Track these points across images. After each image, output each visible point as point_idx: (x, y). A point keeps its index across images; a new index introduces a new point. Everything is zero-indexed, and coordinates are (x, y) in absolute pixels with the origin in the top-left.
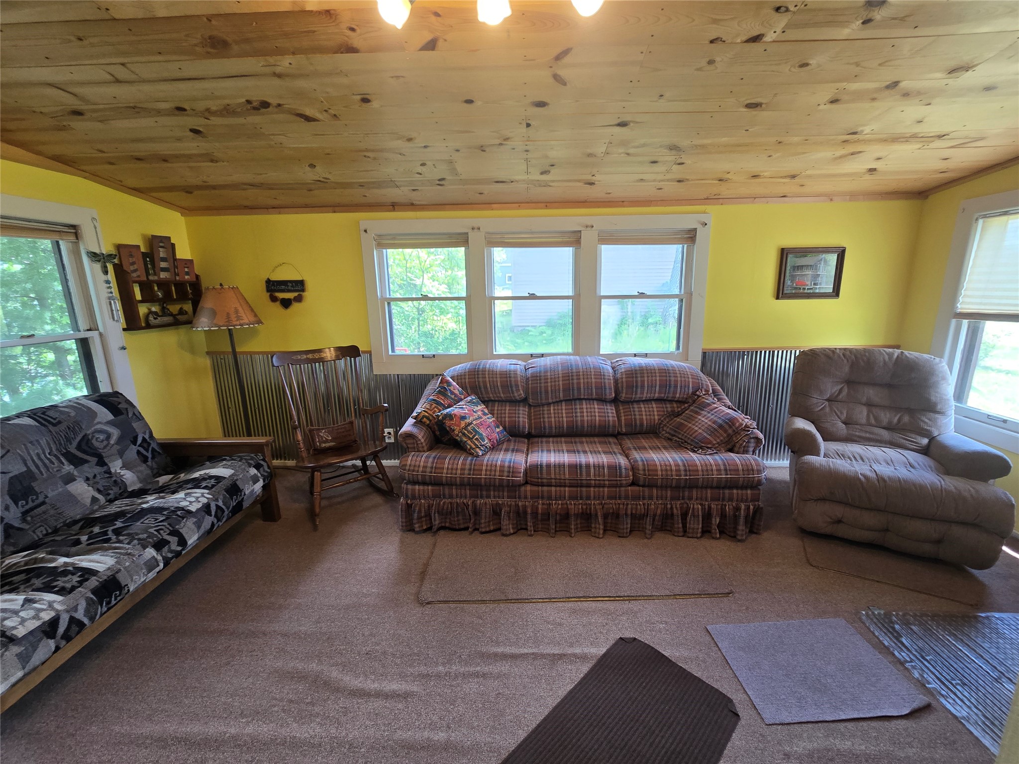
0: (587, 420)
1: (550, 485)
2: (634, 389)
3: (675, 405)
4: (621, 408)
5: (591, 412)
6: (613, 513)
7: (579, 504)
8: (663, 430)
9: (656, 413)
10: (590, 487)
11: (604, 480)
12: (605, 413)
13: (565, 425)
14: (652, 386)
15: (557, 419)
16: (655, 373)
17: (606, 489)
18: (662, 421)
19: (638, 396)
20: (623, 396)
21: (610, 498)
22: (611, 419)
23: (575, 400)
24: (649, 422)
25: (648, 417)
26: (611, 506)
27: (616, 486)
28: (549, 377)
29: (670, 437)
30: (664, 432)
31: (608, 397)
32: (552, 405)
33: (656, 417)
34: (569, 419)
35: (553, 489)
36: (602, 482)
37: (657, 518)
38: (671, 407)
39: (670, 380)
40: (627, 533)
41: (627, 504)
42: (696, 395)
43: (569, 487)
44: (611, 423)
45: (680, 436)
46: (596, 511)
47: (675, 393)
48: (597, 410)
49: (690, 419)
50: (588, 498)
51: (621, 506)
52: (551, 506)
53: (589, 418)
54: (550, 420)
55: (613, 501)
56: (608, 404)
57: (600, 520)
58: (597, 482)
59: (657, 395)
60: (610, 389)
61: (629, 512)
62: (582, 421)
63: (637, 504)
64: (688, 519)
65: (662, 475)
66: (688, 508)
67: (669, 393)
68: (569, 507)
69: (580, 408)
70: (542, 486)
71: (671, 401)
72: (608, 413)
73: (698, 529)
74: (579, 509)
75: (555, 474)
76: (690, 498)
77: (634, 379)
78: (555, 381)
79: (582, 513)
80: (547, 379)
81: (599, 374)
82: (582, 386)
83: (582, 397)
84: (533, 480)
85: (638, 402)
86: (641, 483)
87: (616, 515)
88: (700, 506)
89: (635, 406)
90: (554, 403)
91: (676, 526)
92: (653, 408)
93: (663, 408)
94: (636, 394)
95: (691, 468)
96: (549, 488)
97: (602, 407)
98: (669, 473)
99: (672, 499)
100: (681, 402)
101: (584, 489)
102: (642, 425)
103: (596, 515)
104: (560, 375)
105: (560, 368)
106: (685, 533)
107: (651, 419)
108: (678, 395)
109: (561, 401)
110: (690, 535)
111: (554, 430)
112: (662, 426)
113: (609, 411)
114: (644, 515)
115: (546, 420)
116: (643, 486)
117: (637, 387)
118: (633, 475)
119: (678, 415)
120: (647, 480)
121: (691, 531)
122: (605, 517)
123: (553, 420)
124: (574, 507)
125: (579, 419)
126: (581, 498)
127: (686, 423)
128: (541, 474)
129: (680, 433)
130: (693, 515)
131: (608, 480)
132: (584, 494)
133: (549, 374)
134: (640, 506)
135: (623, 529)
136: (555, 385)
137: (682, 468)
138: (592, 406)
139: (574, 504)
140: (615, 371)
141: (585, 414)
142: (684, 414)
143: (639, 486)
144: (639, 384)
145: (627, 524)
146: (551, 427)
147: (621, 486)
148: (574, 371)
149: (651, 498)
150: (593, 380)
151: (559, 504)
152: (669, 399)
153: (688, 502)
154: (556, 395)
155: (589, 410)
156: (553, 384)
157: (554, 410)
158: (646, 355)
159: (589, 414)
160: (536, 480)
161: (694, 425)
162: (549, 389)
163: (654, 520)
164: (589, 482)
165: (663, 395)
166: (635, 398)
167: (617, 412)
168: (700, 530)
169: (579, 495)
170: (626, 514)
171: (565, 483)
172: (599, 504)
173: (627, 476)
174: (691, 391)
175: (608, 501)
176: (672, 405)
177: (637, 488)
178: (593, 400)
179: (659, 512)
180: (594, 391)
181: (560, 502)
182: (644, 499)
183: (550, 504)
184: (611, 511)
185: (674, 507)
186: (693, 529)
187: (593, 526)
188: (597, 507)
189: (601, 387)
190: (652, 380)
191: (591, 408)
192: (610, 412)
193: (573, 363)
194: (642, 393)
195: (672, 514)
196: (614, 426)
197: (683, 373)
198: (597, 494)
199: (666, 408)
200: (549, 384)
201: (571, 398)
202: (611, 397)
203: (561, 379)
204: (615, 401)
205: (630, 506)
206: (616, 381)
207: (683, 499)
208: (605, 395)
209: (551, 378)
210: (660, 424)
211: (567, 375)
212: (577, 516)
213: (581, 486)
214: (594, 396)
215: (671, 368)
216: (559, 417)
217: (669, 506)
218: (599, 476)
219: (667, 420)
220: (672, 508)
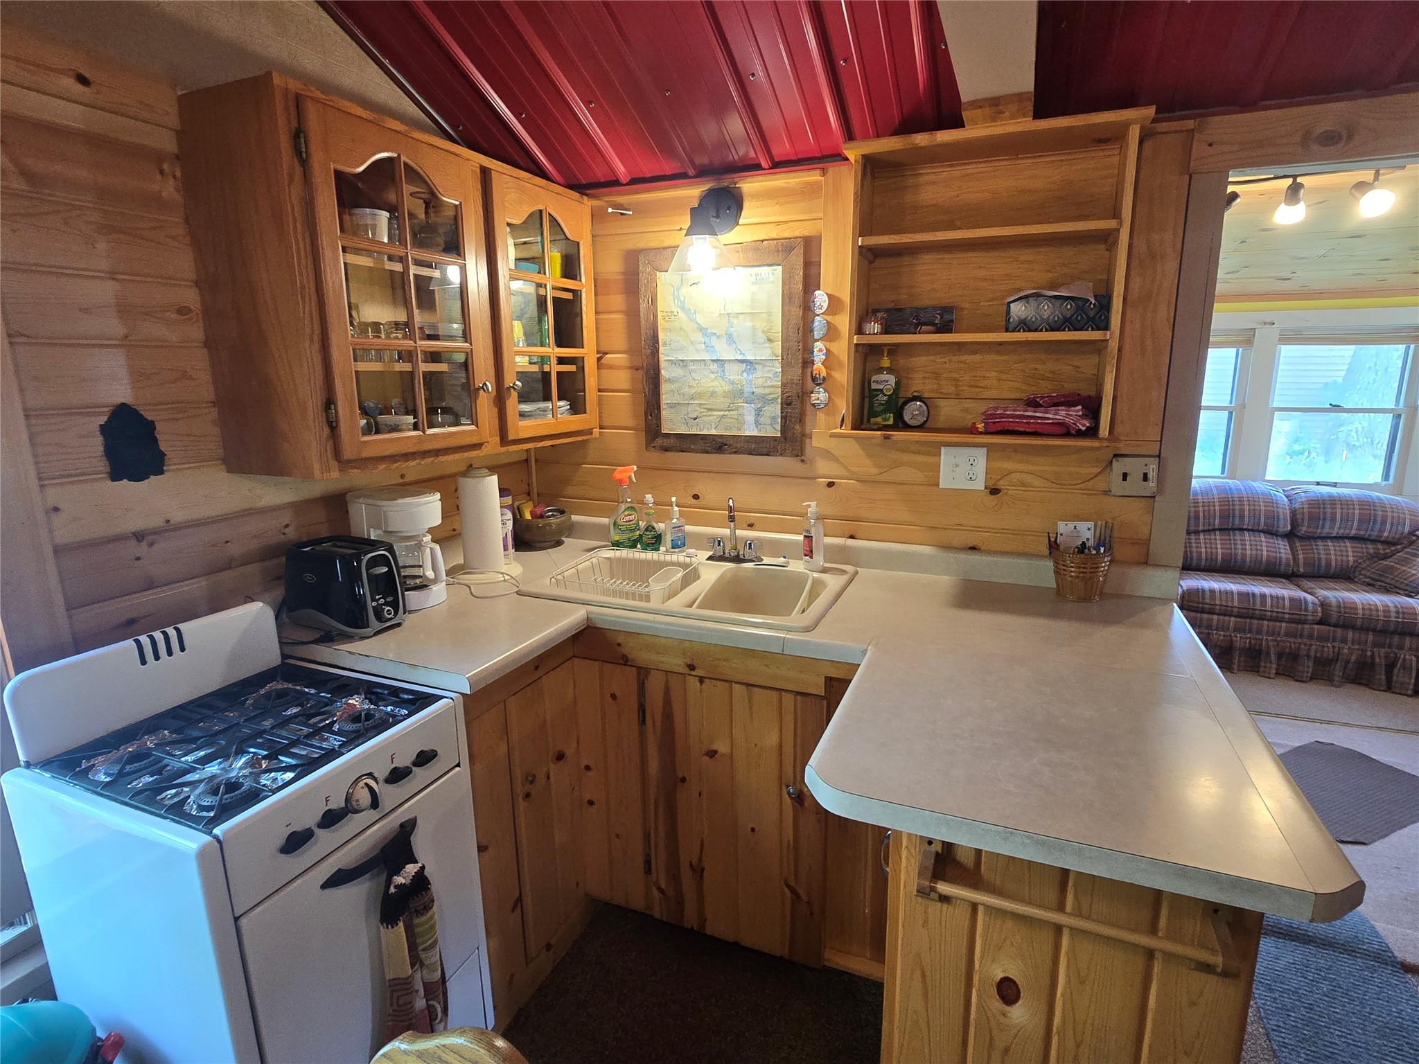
0: (1251, 555)
1: (1211, 612)
2: (1321, 522)
3: (1380, 547)
4: (1298, 544)
5: (1256, 545)
6: (1289, 653)
7: (1247, 638)
8: (1361, 575)
9: (1350, 554)
10: (1263, 619)
11: (1284, 613)
12: (1275, 548)
13: (1219, 557)
14: (1347, 519)
15: (1209, 550)
16: (1354, 505)
17: (1284, 625)
18: (1360, 564)
19: (1326, 530)
20: (1303, 529)
21: (1286, 635)
22: (1283, 555)
23: (1233, 529)
24: (1340, 563)
25: (1339, 558)
26: (1288, 644)
27: (1299, 622)
28: (1200, 501)
29: (1372, 582)
30: (1361, 577)
31: (1281, 530)
32: (1201, 534)
33: (1351, 559)
34: (1225, 551)
35: (1215, 617)
36: (1280, 615)
37: (1350, 666)
38: (1374, 549)
39: (1375, 516)
40: (1307, 677)
41: (1311, 645)
42: (1414, 536)
43: (1236, 617)
44: (1284, 560)
45: (1387, 581)
46: (1269, 648)
47: (1382, 531)
48: (1264, 544)
49: (1405, 562)
50: (1259, 632)
51: (1303, 646)
52: (1211, 636)
53: (1254, 552)
54: (1199, 550)
55: (1292, 640)
56: (1280, 539)
57: (1273, 657)
58: (1274, 614)
59: (1353, 532)
60: (1285, 520)
61: (1312, 654)
62: (1244, 555)
63: (1323, 647)
64: (1396, 671)
65: (1364, 615)
66: (1396, 659)
67: (1372, 530)
68: (1234, 639)
69: (1241, 540)
70: (1202, 612)
71: (1374, 541)
72: (1279, 548)
73: (1409, 684)
74: (1245, 643)
75: (1220, 599)
76: (1401, 647)
77: (1322, 510)
78: (1209, 506)
79: (1249, 649)
80: (1198, 503)
81: (1270, 501)
82: (1246, 513)
83: (1245, 527)
84: (1192, 604)
85: (1324, 538)
86: (1333, 621)
87: (1294, 657)
88: (1414, 658)
89: (1320, 543)
90: (1204, 531)
91: (1377, 677)
92: (1346, 547)
93: (1362, 548)
94: (1323, 528)
95: (1405, 610)
96: (1210, 616)
97: (1271, 541)
98: (1374, 613)
99: (1375, 645)
100: (1387, 543)
101: (1255, 622)
102: (1328, 565)
103: (1268, 653)
104: (1216, 500)
105: (1215, 492)
106: (1389, 688)
107: (1342, 561)
108: (1386, 534)
109: (1215, 530)
110: (1397, 691)
111: (1203, 563)
112: (1359, 569)
113: (1282, 547)
114: (1333, 660)
115: (1194, 549)
116: (1336, 626)
117: (1324, 520)
118: (1322, 612)
119: (1386, 557)
120: (1342, 618)
121: (1398, 685)
122: (1280, 656)
123: (1203, 550)
124: (1239, 640)
125: (1240, 551)
126: (1250, 632)
127: (1398, 566)
128: (1203, 598)
129: (1387, 577)
130: (1404, 667)
131: (1289, 614)
132: (1254, 627)
133: (1200, 497)
134: (1329, 649)
135: (1303, 672)
136: (1209, 510)
137: (1393, 609)
138: (1258, 539)
139: (1241, 637)
140: (1289, 500)
141: (1248, 547)
142: (1394, 557)
143: (1329, 625)
144: (1329, 516)
145: (1308, 667)
146: (1199, 558)
147: (1305, 622)
148: (1236, 495)
149: (1344, 641)
150: (1262, 508)
151: (1220, 635)
152: (1372, 538)
153: (1396, 651)
154: (1209, 522)
155: (1254, 543)
156: (1206, 508)
157: (1205, 539)
158: (1335, 485)
159: (1254, 547)
160: (1196, 605)
161: (1410, 568)
162: (1201, 514)
163: (1345, 668)
164: (1263, 613)
165: (1363, 533)
166: (1320, 533)
167: (1291, 549)
168: (1411, 687)
169: (1247, 628)
170: (1308, 656)
171: (1232, 611)
172: (1272, 640)
173: (1315, 611)
174: (1406, 531)
175: (1285, 639)
176: (1375, 546)
177: (1327, 628)
178: (1259, 531)
179: (1353, 658)
180: (1262, 520)
181: (1222, 633)
182: (1334, 640)
183: (1209, 634)
184: (1287, 651)
185: (1376, 654)
186: (1402, 683)
187: (1263, 664)
188: (1271, 643)
189: (1272, 516)
190: (1348, 513)
191: (1256, 541)
192: (1282, 549)
193: (1233, 488)
194: (1332, 528)
195: (1373, 664)
196: (1287, 565)
197: (1396, 508)
198: (1271, 629)
199: (1367, 548)
200: (1201, 509)
201: (1230, 527)
202: (1285, 530)
203: (1217, 504)
204: (1290, 536)
205: (1314, 647)
206: (1294, 512)
207: (1390, 647)
208: (1278, 527)
209: (1203, 502)
210: (1357, 566)
211: (1226, 499)
212: (1241, 650)
213: (1252, 618)
214: (1262, 527)
215: (1377, 501)
216: (1211, 548)
217: (1369, 653)
218: (1278, 608)
219: (1368, 563)
220: (1373, 656)
